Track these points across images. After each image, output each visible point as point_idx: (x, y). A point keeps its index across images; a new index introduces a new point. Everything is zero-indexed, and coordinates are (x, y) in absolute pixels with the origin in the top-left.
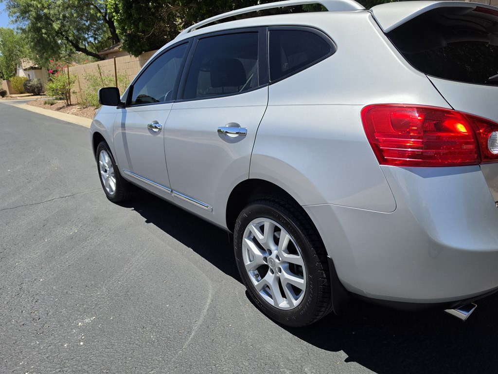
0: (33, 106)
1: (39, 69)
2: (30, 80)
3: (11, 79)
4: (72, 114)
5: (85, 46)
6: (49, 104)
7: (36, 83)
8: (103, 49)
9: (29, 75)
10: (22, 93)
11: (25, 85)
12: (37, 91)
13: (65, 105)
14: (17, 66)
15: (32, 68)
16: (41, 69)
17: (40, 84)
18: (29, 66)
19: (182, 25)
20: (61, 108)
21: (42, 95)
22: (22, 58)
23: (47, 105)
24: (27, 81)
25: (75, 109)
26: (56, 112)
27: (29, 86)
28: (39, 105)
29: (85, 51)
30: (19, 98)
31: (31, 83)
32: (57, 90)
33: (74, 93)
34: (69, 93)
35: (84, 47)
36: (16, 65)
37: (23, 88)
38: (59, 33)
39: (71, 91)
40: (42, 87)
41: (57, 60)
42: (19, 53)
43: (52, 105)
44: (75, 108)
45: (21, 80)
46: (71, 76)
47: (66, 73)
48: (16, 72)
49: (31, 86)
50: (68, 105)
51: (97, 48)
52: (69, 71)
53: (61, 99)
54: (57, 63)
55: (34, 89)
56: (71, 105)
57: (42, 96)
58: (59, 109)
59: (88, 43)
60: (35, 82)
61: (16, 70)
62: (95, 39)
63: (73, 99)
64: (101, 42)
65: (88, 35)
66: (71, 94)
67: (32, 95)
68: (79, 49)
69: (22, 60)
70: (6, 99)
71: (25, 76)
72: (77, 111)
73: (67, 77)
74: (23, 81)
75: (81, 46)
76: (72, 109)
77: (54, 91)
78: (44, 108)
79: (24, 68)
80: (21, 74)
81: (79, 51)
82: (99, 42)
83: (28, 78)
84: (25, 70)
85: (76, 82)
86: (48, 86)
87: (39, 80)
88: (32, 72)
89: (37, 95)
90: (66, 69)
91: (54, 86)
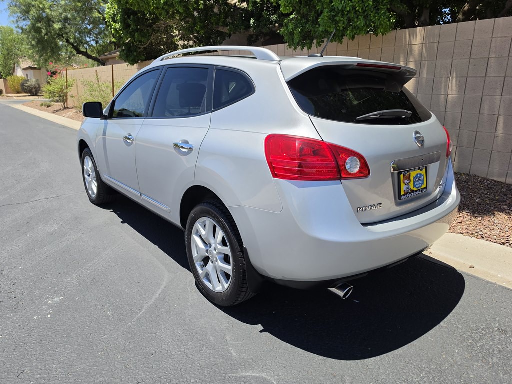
0: (30, 107)
1: (38, 69)
2: (28, 81)
3: (9, 78)
4: (68, 117)
5: (86, 49)
6: (45, 106)
7: (34, 84)
8: (104, 53)
9: (27, 75)
10: (18, 93)
11: (23, 85)
12: (34, 92)
13: (62, 108)
14: (16, 66)
15: (30, 68)
16: (40, 69)
17: (39, 85)
18: (28, 66)
19: (179, 38)
20: (57, 111)
21: (39, 96)
22: (21, 58)
23: (43, 107)
24: (25, 81)
25: (71, 113)
26: (52, 115)
27: (26, 87)
28: (35, 107)
29: (86, 54)
30: (15, 98)
31: (29, 84)
32: (54, 92)
33: (71, 96)
34: (67, 96)
35: (85, 51)
36: (14, 64)
37: (21, 88)
38: (60, 35)
39: (69, 95)
40: (40, 87)
41: (56, 63)
43: (48, 107)
45: (19, 80)
46: (70, 80)
47: (65, 76)
48: (14, 70)
49: (28, 87)
50: (65, 108)
51: (99, 52)
52: (68, 74)
53: (57, 101)
54: (56, 65)
55: (32, 89)
56: (68, 108)
57: (40, 97)
58: (55, 112)
59: (89, 46)
60: (33, 82)
62: (97, 42)
63: (70, 103)
64: (103, 46)
65: (90, 38)
66: (69, 97)
67: (29, 96)
68: (79, 52)
69: (21, 60)
71: (23, 76)
72: (73, 115)
73: (66, 81)
74: (21, 81)
75: (82, 49)
76: (69, 112)
77: (52, 93)
78: (40, 110)
79: (22, 68)
80: (19, 73)
81: (80, 54)
82: (101, 46)
83: (26, 78)
84: (25, 69)
85: (75, 86)
86: (45, 88)
87: (37, 80)
88: (30, 72)
89: (34, 96)
90: (65, 72)
91: (51, 89)
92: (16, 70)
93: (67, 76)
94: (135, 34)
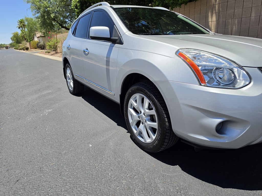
0: (40, 54)
1: (44, 37)
2: (40, 42)
3: (31, 42)
4: (58, 57)
5: (66, 25)
7: (42, 44)
9: (39, 40)
10: (36, 49)
11: (37, 45)
13: (55, 53)
15: (41, 36)
17: (44, 44)
20: (53, 54)
21: (45, 49)
23: (47, 53)
24: (38, 42)
26: (51, 56)
28: (43, 53)
29: (65, 28)
30: (34, 51)
31: (40, 44)
32: (51, 46)
33: (59, 47)
34: (57, 47)
36: (34, 35)
38: (54, 19)
39: (58, 46)
42: (35, 29)
43: (49, 53)
44: (59, 54)
45: (36, 42)
46: (58, 39)
49: (40, 45)
50: (56, 53)
53: (53, 51)
55: (42, 46)
56: (57, 53)
58: (52, 55)
60: (42, 43)
61: (33, 37)
63: (59, 50)
65: (68, 20)
66: (58, 47)
67: (40, 50)
69: (36, 33)
70: (29, 51)
71: (38, 41)
73: (56, 40)
74: (37, 43)
75: (64, 25)
76: (58, 54)
77: (50, 46)
78: (45, 54)
79: (37, 37)
80: (36, 39)
81: (63, 28)
83: (39, 41)
84: (38, 37)
85: (60, 42)
86: (48, 44)
87: (44, 42)
88: (41, 39)
89: (43, 49)
90: (56, 36)
91: (50, 44)
92: (34, 38)
93: (57, 37)
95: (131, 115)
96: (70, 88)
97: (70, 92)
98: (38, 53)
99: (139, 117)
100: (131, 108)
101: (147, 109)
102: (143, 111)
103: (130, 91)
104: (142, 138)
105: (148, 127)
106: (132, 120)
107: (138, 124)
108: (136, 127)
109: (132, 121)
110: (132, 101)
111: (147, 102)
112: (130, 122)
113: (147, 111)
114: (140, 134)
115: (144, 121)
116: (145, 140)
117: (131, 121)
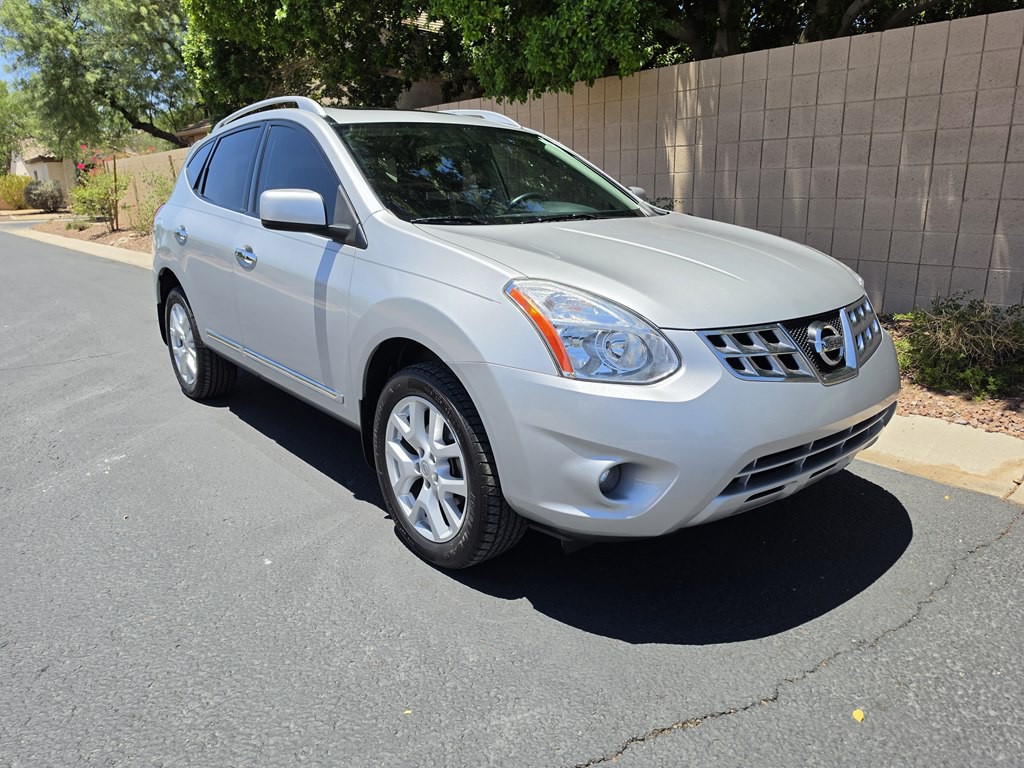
0: (44, 231)
1: (58, 161)
2: (38, 184)
4: (120, 246)
5: (151, 118)
6: (75, 228)
7: (49, 189)
8: (185, 125)
9: (36, 173)
10: (20, 208)
11: (28, 192)
12: (51, 204)
13: (107, 230)
14: (13, 155)
15: (42, 159)
16: (61, 160)
17: (59, 191)
18: (37, 156)
19: (320, 92)
20: (98, 236)
21: (61, 212)
22: (23, 139)
23: (72, 231)
24: (32, 184)
25: (124, 238)
26: (89, 243)
27: (35, 195)
28: (56, 231)
29: (149, 128)
30: (14, 218)
31: (40, 189)
32: (92, 201)
33: (124, 207)
34: (116, 208)
35: (148, 121)
36: (10, 152)
37: (24, 198)
38: (99, 92)
39: (120, 203)
40: (61, 196)
41: (93, 146)
42: (17, 129)
43: (81, 230)
44: (126, 236)
45: (20, 183)
46: (122, 178)
47: (112, 170)
48: (9, 165)
49: (40, 195)
50: (114, 230)
51: (175, 124)
52: (117, 166)
53: (99, 220)
54: (94, 150)
55: (47, 200)
56: (118, 230)
57: (62, 215)
58: (94, 238)
59: (156, 112)
60: (47, 186)
61: (9, 162)
62: (172, 105)
63: (123, 219)
64: (183, 112)
65: (157, 97)
66: (119, 209)
67: (41, 213)
68: (138, 125)
69: (22, 144)
71: (28, 175)
72: (129, 241)
73: (113, 178)
74: (24, 186)
75: (143, 119)
76: (120, 237)
77: (88, 204)
78: (66, 236)
79: (27, 159)
80: (20, 170)
81: (139, 128)
82: (179, 111)
83: (34, 178)
84: (34, 161)
85: (131, 188)
86: (75, 194)
87: (56, 182)
88: (42, 168)
89: (51, 212)
90: (111, 163)
91: (86, 194)
92: (12, 163)
93: (115, 169)
94: (238, 86)
95: (396, 462)
96: (185, 377)
97: (184, 390)
98: (32, 226)
99: (418, 467)
100: (395, 440)
101: (438, 442)
102: (428, 450)
103: (388, 389)
104: (428, 527)
105: (443, 493)
106: (399, 476)
107: (416, 487)
108: (411, 496)
109: (397, 480)
110: (396, 419)
111: (438, 421)
112: (393, 485)
113: (439, 446)
114: (423, 517)
115: (433, 476)
116: (436, 535)
117: (394, 479)
